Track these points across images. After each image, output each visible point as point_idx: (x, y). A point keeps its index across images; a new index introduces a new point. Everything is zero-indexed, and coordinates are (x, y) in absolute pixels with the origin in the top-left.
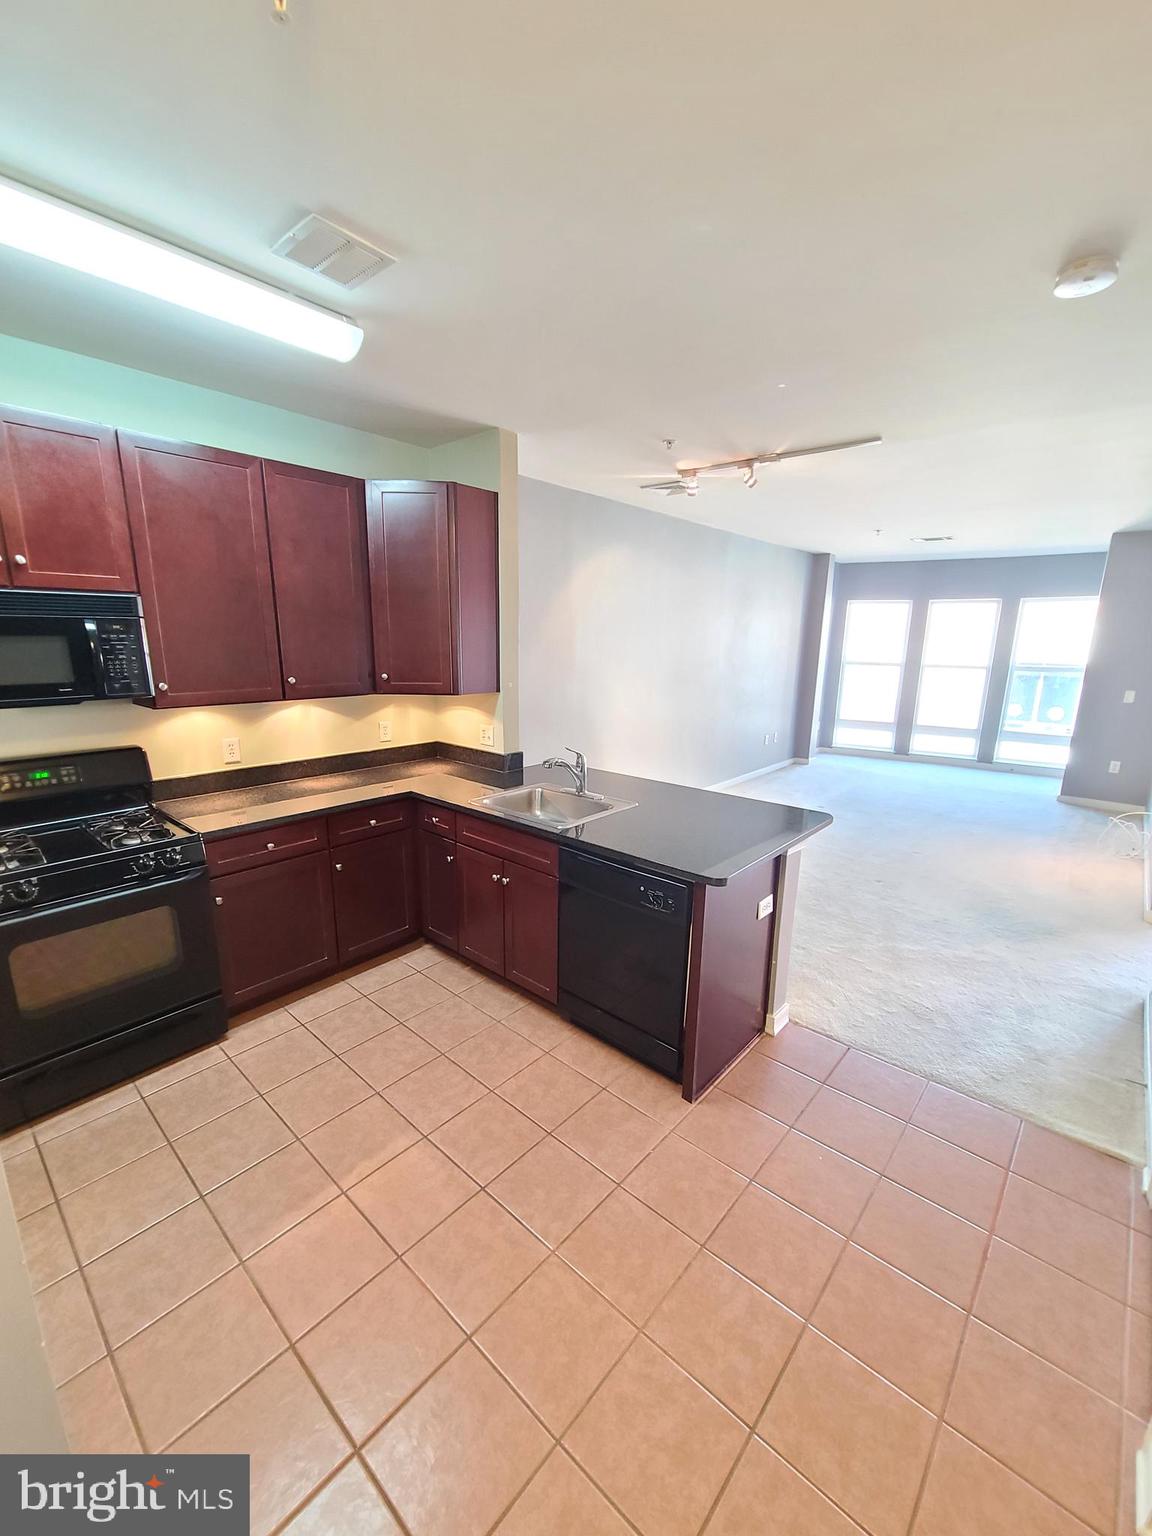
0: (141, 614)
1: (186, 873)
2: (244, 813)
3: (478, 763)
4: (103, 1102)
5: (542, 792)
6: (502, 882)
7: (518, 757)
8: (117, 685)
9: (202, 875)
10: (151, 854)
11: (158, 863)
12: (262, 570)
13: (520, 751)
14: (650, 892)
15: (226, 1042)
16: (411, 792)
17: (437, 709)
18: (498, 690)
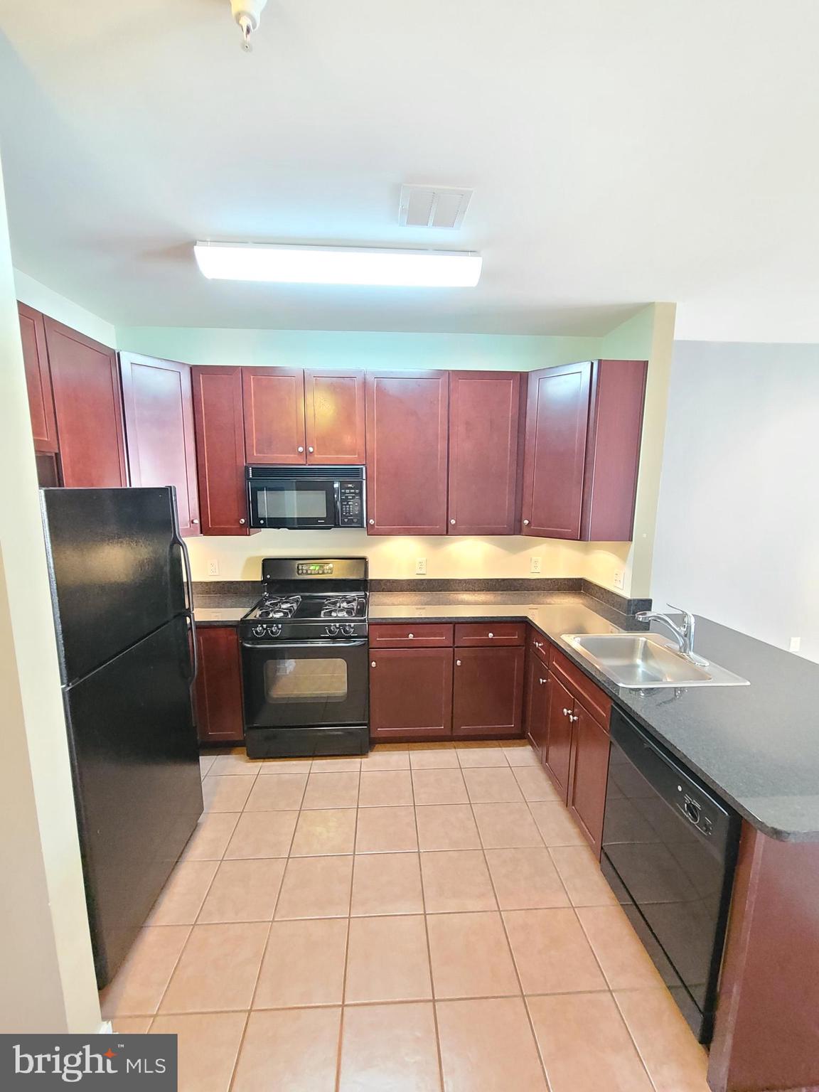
0: (364, 478)
1: (354, 641)
2: (424, 608)
3: (608, 602)
4: (296, 765)
5: (646, 642)
6: (569, 719)
7: (646, 604)
8: (346, 520)
9: (364, 644)
10: (337, 624)
11: (340, 631)
12: (441, 446)
13: (650, 598)
14: (687, 798)
15: (366, 759)
16: (526, 617)
17: (586, 551)
18: (631, 540)
